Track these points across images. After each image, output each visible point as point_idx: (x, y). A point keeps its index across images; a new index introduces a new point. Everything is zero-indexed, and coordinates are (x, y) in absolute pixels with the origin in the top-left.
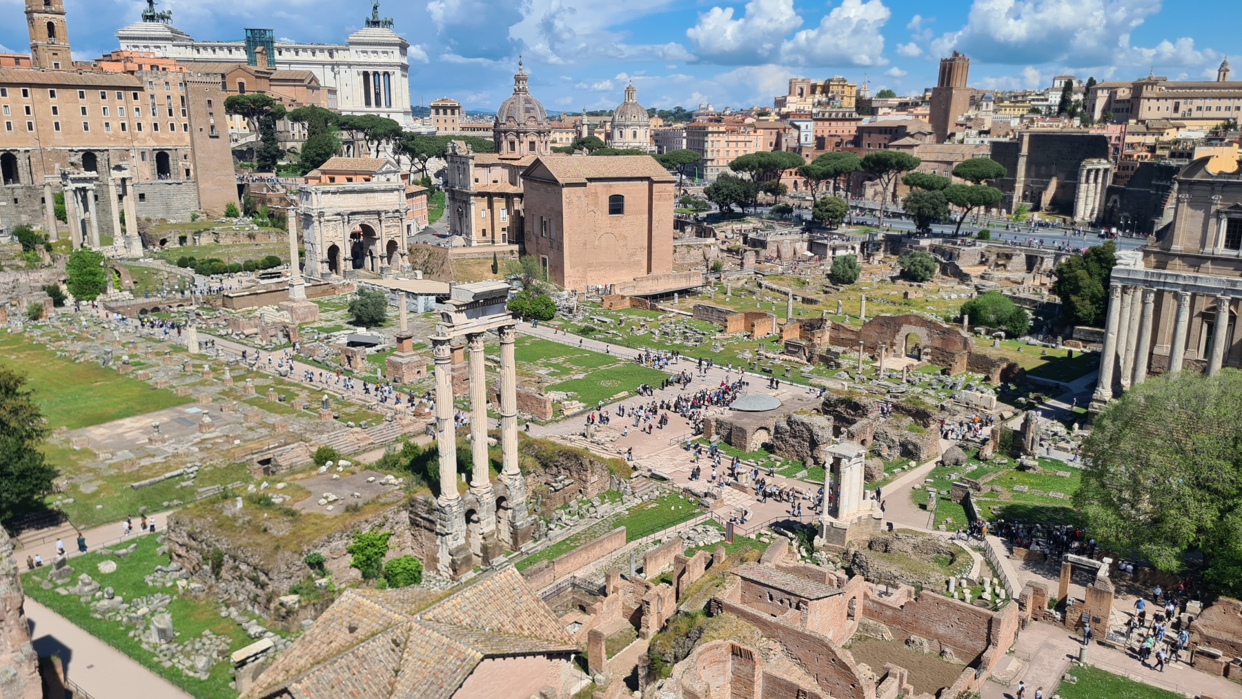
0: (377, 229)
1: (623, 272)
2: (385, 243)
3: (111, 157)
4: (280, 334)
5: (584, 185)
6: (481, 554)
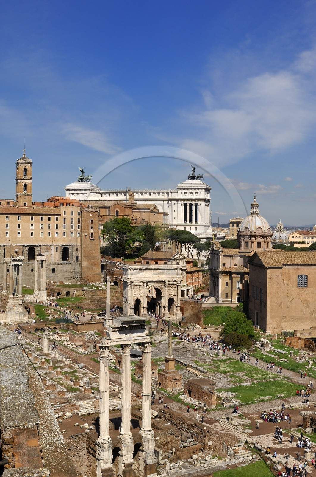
0: (163, 291)
1: (307, 323)
2: (167, 299)
3: (41, 249)
4: (92, 346)
5: (281, 268)
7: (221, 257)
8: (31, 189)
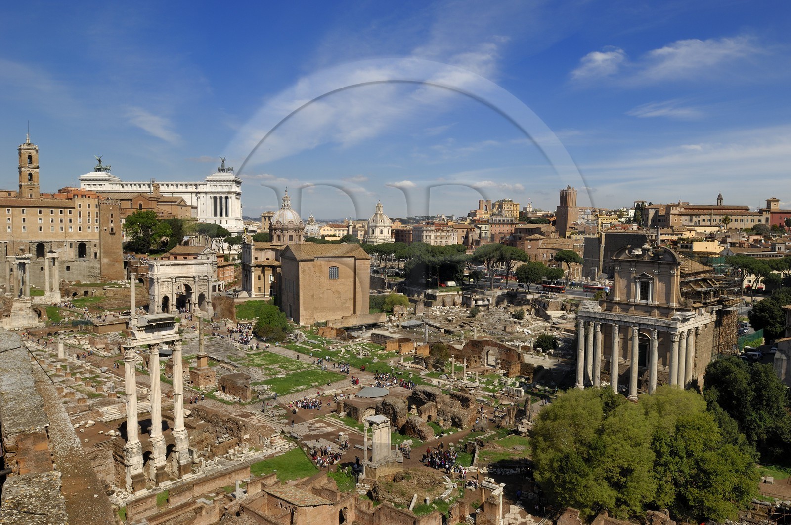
0: (192, 287)
1: (338, 313)
2: (197, 295)
3: (52, 246)
4: (116, 348)
5: (313, 260)
6: (155, 480)
7: (252, 250)
8: (38, 178)
